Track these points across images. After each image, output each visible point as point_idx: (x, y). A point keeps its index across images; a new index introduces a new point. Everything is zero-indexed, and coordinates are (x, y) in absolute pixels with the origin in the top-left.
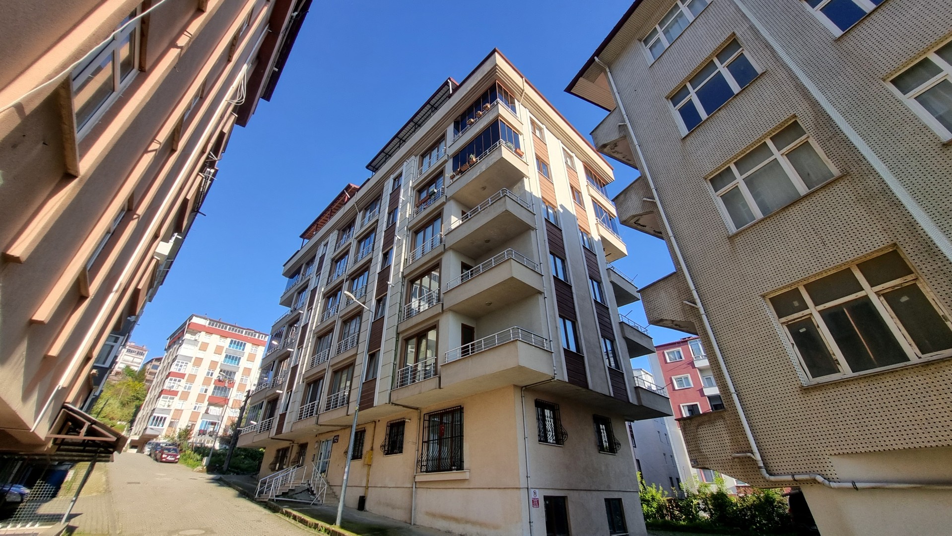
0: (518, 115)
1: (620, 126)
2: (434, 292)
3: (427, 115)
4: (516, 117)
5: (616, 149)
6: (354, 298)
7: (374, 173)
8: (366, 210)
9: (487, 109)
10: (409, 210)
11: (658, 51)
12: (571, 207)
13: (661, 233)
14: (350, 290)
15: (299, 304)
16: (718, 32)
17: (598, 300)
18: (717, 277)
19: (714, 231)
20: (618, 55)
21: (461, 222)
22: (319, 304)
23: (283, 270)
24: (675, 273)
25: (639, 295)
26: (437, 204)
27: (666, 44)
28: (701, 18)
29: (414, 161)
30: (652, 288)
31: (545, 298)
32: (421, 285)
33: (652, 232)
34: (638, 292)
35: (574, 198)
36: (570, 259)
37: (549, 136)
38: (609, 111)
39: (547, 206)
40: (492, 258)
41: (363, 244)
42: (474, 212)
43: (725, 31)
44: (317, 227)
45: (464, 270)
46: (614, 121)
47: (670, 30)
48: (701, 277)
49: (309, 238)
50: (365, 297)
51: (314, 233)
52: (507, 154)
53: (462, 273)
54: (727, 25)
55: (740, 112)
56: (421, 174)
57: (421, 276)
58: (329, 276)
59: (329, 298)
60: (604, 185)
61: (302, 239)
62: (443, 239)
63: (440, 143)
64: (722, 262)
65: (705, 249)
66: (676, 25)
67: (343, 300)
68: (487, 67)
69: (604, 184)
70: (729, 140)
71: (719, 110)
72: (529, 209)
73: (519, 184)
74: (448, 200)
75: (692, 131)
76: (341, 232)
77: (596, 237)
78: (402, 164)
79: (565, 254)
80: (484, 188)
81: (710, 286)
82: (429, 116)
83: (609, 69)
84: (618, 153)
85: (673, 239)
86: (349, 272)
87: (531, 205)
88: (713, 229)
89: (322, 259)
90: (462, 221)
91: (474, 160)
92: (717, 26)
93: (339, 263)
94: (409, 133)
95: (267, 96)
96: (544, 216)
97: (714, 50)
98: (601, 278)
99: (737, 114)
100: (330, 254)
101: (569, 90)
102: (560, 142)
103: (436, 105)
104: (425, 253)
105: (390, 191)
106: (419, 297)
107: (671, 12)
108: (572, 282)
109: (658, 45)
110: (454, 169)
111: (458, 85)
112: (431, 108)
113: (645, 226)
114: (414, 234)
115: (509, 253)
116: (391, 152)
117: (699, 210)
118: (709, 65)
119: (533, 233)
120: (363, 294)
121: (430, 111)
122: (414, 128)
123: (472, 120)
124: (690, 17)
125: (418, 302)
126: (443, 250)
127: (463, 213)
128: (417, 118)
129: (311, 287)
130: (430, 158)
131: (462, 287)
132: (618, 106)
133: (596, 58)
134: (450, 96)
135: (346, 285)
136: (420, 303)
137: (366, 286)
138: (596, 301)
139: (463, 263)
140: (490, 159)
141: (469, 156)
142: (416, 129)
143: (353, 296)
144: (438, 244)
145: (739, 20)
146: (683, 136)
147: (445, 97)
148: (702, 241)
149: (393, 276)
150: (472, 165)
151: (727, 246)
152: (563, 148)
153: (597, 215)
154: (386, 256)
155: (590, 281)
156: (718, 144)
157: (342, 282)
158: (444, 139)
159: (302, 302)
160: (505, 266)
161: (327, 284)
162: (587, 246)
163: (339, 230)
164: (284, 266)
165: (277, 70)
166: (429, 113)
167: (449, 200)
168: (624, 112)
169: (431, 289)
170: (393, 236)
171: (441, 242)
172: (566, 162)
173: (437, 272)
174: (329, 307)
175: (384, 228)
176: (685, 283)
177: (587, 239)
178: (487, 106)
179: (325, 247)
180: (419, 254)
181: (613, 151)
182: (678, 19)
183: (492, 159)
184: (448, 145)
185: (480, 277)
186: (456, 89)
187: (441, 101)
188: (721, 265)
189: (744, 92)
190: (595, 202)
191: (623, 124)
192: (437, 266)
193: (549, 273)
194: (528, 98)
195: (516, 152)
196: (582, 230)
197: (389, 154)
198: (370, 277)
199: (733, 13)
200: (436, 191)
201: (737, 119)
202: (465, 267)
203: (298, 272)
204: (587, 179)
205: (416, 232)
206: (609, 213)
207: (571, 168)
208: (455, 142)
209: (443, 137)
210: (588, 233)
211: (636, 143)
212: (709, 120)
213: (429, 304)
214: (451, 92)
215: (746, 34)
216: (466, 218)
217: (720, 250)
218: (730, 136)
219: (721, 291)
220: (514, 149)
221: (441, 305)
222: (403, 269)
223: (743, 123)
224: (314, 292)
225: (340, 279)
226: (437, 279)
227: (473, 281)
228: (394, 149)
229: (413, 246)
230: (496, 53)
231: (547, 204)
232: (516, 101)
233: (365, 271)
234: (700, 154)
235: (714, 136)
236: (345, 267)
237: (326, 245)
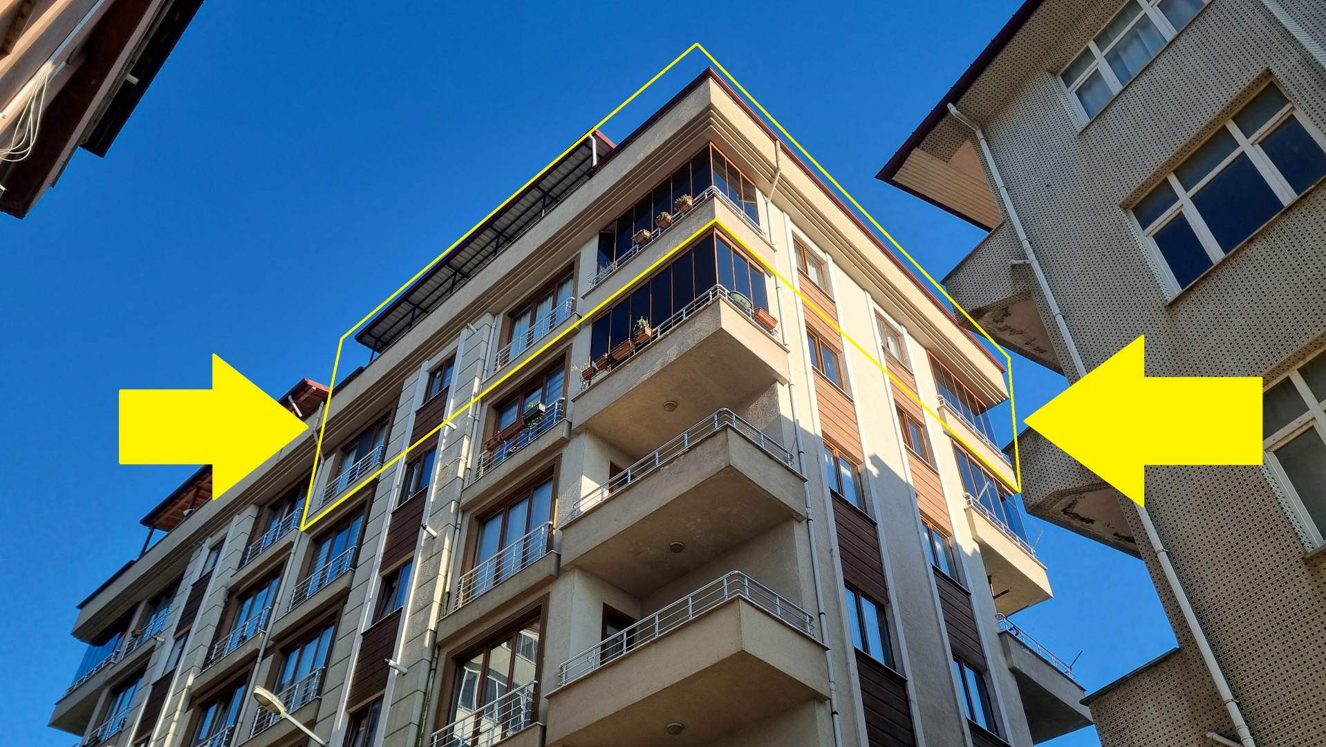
0: (763, 225)
1: (1013, 266)
2: (522, 690)
3: (530, 214)
4: (758, 232)
5: (1008, 321)
6: (282, 709)
7: (377, 354)
8: (346, 451)
9: (685, 208)
10: (467, 455)
11: (1097, 100)
12: (901, 464)
13: (1133, 541)
14: (274, 684)
15: (112, 725)
16: (1233, 66)
17: (981, 722)
18: (1288, 666)
19: (1268, 542)
20: (1004, 102)
21: (606, 494)
22: (174, 726)
23: (76, 618)
24: (1176, 652)
25: (1086, 711)
26: (545, 442)
27: (1115, 86)
28: (1191, 33)
29: (488, 328)
30: (1123, 692)
31: (834, 713)
32: (485, 668)
33: (1111, 537)
34: (1085, 702)
35: (907, 440)
36: (900, 603)
37: (839, 281)
38: (988, 229)
39: (836, 460)
40: (689, 597)
41: (326, 547)
42: (644, 467)
43: (1248, 65)
44: (196, 495)
45: (609, 629)
46: (998, 255)
47: (1124, 57)
48: (1246, 667)
49: (170, 527)
50: (315, 704)
51: (186, 512)
52: (733, 322)
53: (604, 636)
54: (1252, 52)
55: (1300, 249)
56: (505, 360)
57: (487, 644)
58: (216, 638)
59: (205, 707)
60: (983, 410)
61: (147, 530)
62: (556, 540)
63: (561, 286)
64: (1297, 625)
65: (1249, 587)
66: (1136, 44)
67: (249, 713)
68: (687, 111)
69: (981, 406)
70: (1282, 314)
71: (1251, 241)
72: (789, 464)
73: (763, 400)
74: (573, 433)
75: (1191, 289)
76: (266, 511)
77: (968, 546)
78: (457, 333)
79: (886, 589)
80: (672, 406)
81: (1272, 691)
82: (537, 217)
83: (983, 132)
84: (1013, 331)
85: (1163, 558)
86: (275, 628)
87: (795, 453)
88: (1265, 536)
89: (200, 588)
90: (611, 491)
91: (649, 332)
92: (1229, 52)
93: (249, 602)
94: (479, 257)
95: (99, 143)
96: (829, 483)
97: (1226, 104)
98: (984, 658)
99: (1295, 253)
100: (226, 573)
101: (888, 174)
102: (869, 296)
103: (556, 191)
104: (503, 578)
105: (418, 403)
106: (479, 707)
107: (1122, 17)
108: (908, 671)
109: (1096, 88)
110: (595, 354)
111: (614, 146)
112: (543, 197)
113: (1092, 522)
114: (476, 525)
115: (736, 584)
116: (429, 301)
117: (1224, 485)
118: (1219, 140)
119: (799, 530)
120: (312, 695)
121: (540, 204)
122: (494, 244)
123: (647, 233)
124: (1167, 31)
125: (472, 719)
126: (553, 569)
127: (614, 470)
128: (504, 221)
129: (155, 673)
130: (532, 322)
131: (601, 678)
132: (1007, 219)
133: (950, 105)
134: (592, 172)
135: (262, 669)
136: (477, 724)
137: (324, 673)
138: (973, 726)
139: (606, 609)
140: (693, 332)
141: (635, 322)
142: (498, 246)
143: (278, 703)
144: (541, 552)
145: (1278, 44)
146: (1170, 300)
147: (578, 172)
148: (1239, 566)
149: (408, 642)
150: (643, 346)
151: (1305, 583)
152: (876, 312)
153: (967, 486)
154: (392, 584)
155: (954, 666)
156: (1256, 321)
157: (252, 658)
158: (572, 277)
159: (121, 717)
160: (723, 621)
161: (205, 665)
162: (945, 570)
163: (261, 507)
164: (81, 606)
165: (135, 80)
166: (535, 209)
167: (578, 435)
168: (1022, 235)
169: (516, 680)
170: (417, 526)
171: (550, 546)
172: (885, 349)
173: (534, 630)
174: (203, 735)
175: (393, 504)
176: (1207, 681)
177: (945, 549)
178: (685, 202)
179: (214, 555)
180: (485, 580)
181: (1001, 325)
182: (1139, 32)
183: (694, 332)
184: (581, 292)
185: (653, 649)
186: (608, 156)
187: (567, 182)
188: (1294, 634)
189: (1305, 202)
190: (962, 455)
191: (1021, 262)
192: (536, 615)
193: (843, 641)
194: (787, 188)
195: (756, 317)
196: (930, 525)
197: (423, 305)
198: (338, 644)
199: (1263, 28)
200: (542, 408)
201: (1295, 265)
202: (612, 619)
203: (121, 625)
204: (940, 391)
205: (482, 520)
206: (998, 481)
207: (899, 364)
208: (598, 284)
209: (569, 272)
210: (945, 534)
211: (1055, 309)
212: (1228, 265)
213: (505, 727)
214: (595, 163)
215: (1297, 74)
216: (621, 485)
217: (1288, 593)
218: (1281, 302)
219: (1300, 707)
220: (752, 311)
221: (538, 731)
222: (439, 623)
223: (1310, 275)
224: (161, 688)
225: (248, 649)
226: (534, 651)
227: (633, 660)
228: (438, 293)
229: (470, 556)
230: (711, 81)
231: (837, 452)
232: (758, 193)
233: (325, 625)
234: (1214, 344)
235: (1245, 303)
236: (265, 613)
237: (217, 548)
